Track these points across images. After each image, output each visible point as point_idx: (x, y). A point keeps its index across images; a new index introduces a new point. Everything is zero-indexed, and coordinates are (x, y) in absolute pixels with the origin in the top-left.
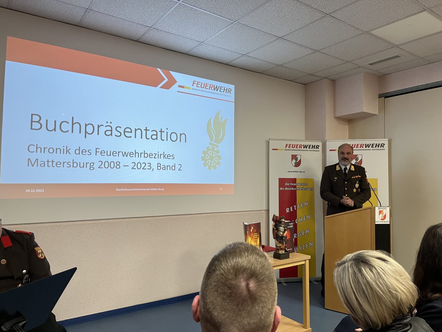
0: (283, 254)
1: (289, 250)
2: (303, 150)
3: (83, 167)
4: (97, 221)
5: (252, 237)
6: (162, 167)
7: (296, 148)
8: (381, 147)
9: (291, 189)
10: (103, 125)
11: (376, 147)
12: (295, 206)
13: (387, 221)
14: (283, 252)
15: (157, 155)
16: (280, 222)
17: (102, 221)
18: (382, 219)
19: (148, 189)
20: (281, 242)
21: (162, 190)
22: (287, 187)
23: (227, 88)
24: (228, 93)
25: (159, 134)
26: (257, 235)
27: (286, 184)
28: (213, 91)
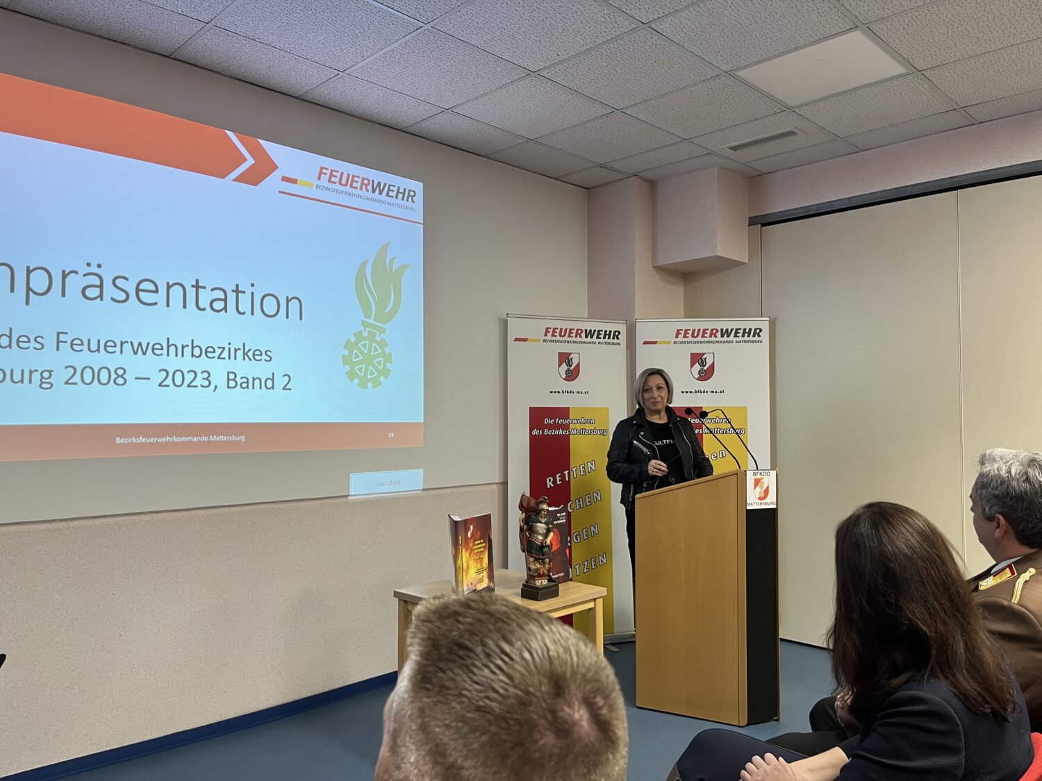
0: (545, 588)
1: (557, 576)
2: (585, 343)
3: (22, 381)
4: (63, 524)
5: (472, 550)
6: (239, 381)
7: (569, 336)
8: (754, 336)
9: (557, 432)
10: (76, 272)
11: (743, 336)
12: (566, 472)
13: (770, 503)
14: (545, 582)
15: (226, 351)
16: (538, 512)
17: (76, 523)
18: (760, 499)
19: (204, 439)
20: (540, 559)
21: (241, 440)
22: (550, 427)
23: (405, 190)
24: (407, 200)
25: (231, 297)
26: (484, 545)
27: (547, 421)
28: (370, 194)
